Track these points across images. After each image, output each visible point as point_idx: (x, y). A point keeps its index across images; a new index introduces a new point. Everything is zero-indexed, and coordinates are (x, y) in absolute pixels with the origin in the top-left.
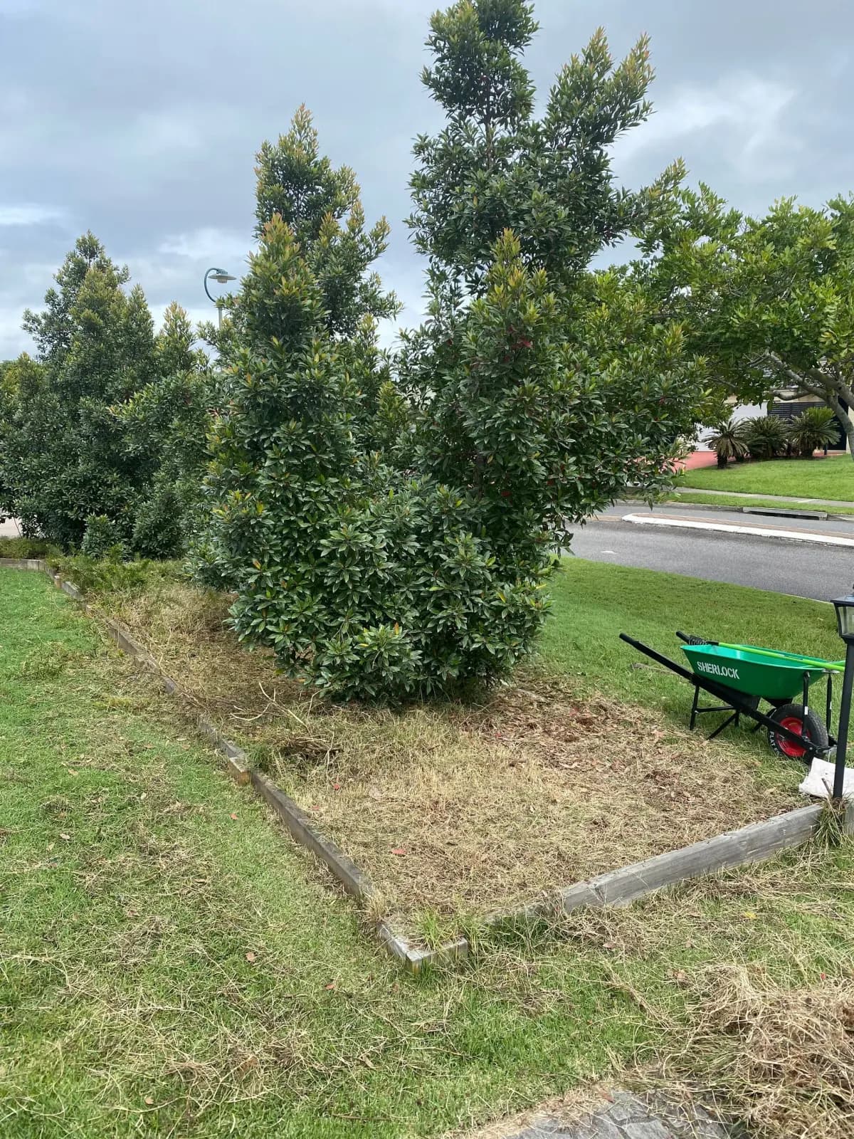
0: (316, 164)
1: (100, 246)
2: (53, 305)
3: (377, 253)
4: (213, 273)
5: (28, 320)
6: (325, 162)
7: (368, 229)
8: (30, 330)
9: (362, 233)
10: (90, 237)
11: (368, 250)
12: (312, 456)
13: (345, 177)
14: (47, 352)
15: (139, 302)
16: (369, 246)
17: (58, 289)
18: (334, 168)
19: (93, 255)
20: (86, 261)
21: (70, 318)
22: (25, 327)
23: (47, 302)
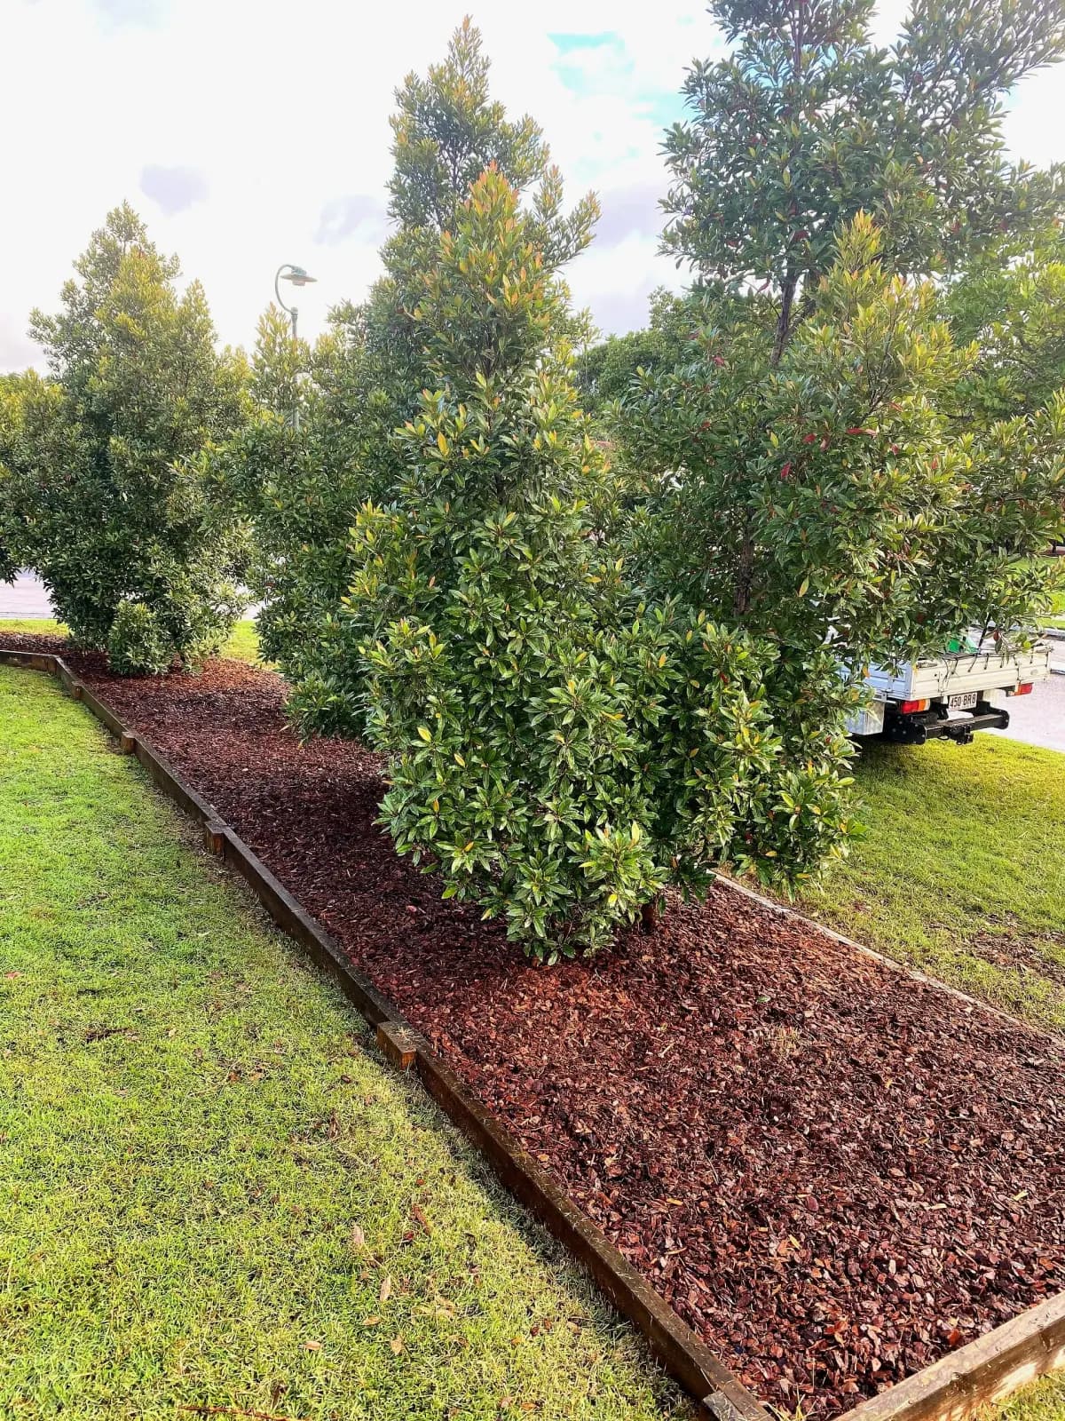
0: (484, 111)
1: (141, 224)
2: (73, 304)
3: (578, 248)
4: (288, 271)
5: (36, 324)
6: (498, 111)
7: (566, 210)
8: (40, 337)
9: (558, 216)
10: (127, 212)
11: (564, 243)
12: (527, 566)
13: (528, 130)
14: (62, 371)
15: (196, 304)
16: (565, 236)
17: (80, 282)
18: (511, 118)
19: (129, 236)
20: (120, 244)
21: (96, 323)
22: (34, 334)
23: (65, 299)
